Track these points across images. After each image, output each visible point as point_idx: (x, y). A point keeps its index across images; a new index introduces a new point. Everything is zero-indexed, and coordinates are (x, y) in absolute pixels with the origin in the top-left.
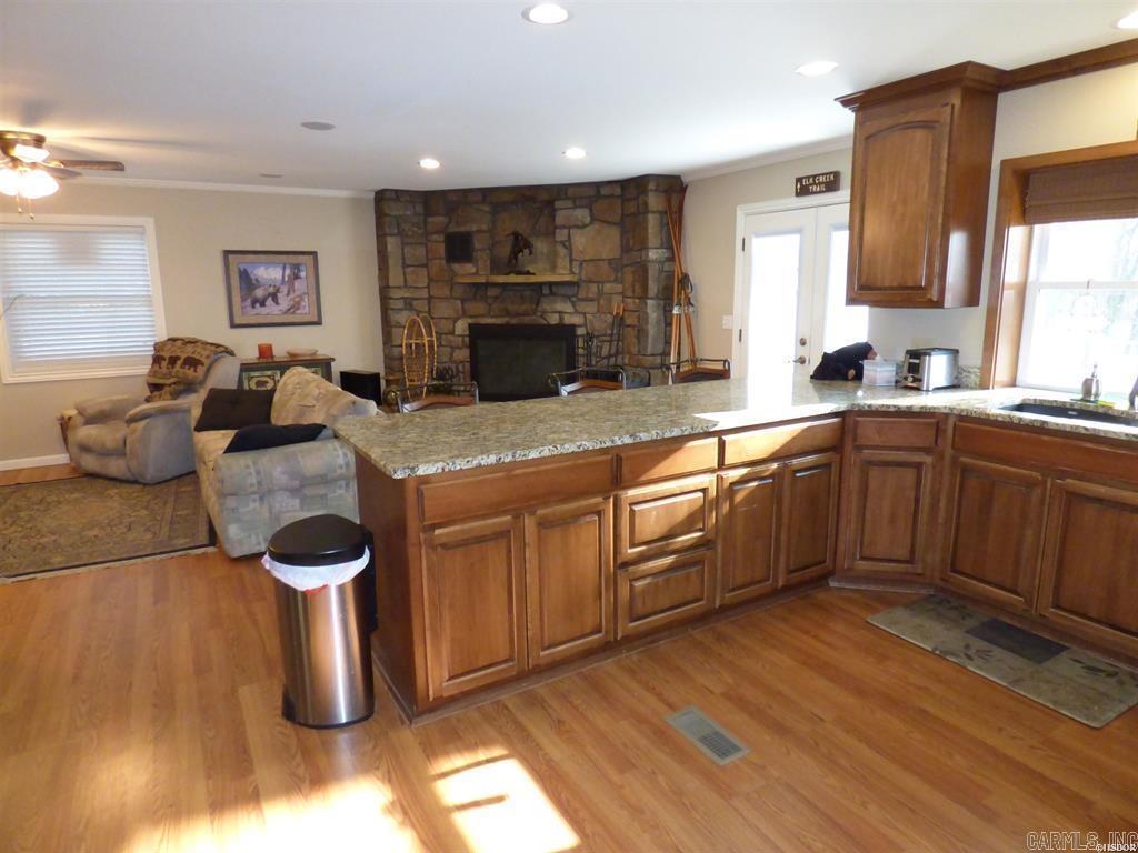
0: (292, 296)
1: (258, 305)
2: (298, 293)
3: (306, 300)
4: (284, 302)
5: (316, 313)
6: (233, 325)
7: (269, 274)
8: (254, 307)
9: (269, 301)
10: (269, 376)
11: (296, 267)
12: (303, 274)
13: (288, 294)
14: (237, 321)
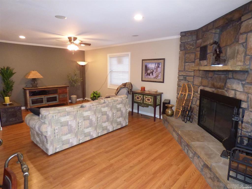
0: (156, 73)
1: (148, 75)
2: (158, 72)
3: (160, 74)
4: (155, 75)
5: (162, 79)
6: (142, 81)
7: (152, 66)
8: (147, 76)
9: (151, 74)
10: (140, 96)
11: (159, 64)
12: (160, 66)
13: (156, 72)
14: (143, 79)
